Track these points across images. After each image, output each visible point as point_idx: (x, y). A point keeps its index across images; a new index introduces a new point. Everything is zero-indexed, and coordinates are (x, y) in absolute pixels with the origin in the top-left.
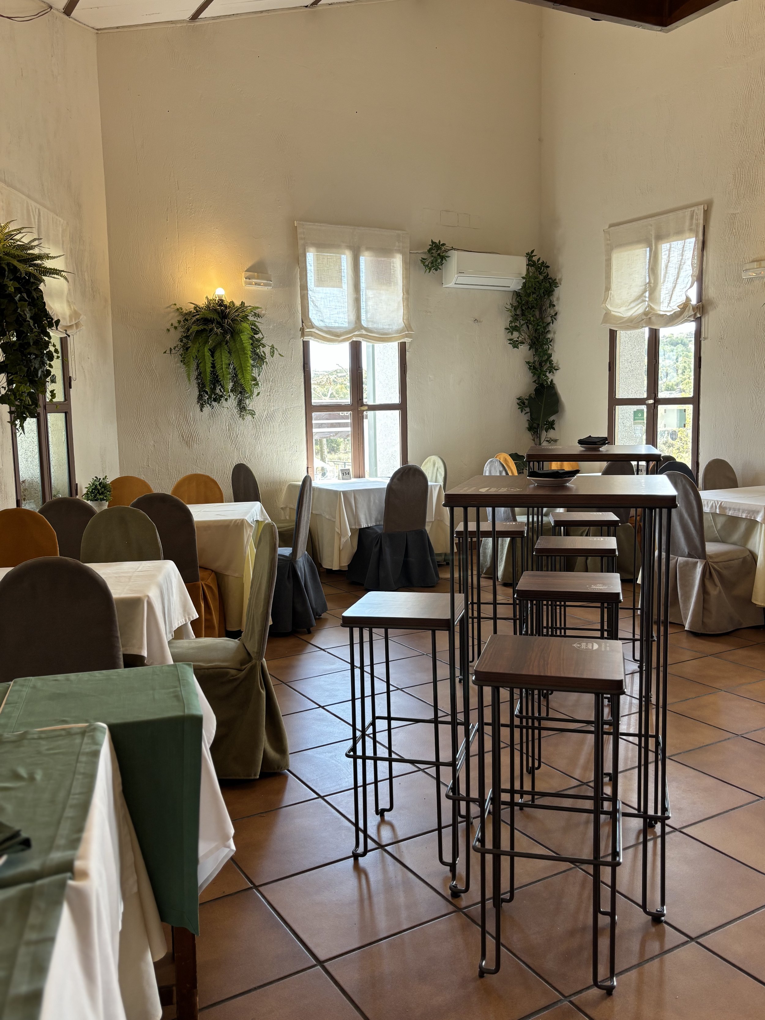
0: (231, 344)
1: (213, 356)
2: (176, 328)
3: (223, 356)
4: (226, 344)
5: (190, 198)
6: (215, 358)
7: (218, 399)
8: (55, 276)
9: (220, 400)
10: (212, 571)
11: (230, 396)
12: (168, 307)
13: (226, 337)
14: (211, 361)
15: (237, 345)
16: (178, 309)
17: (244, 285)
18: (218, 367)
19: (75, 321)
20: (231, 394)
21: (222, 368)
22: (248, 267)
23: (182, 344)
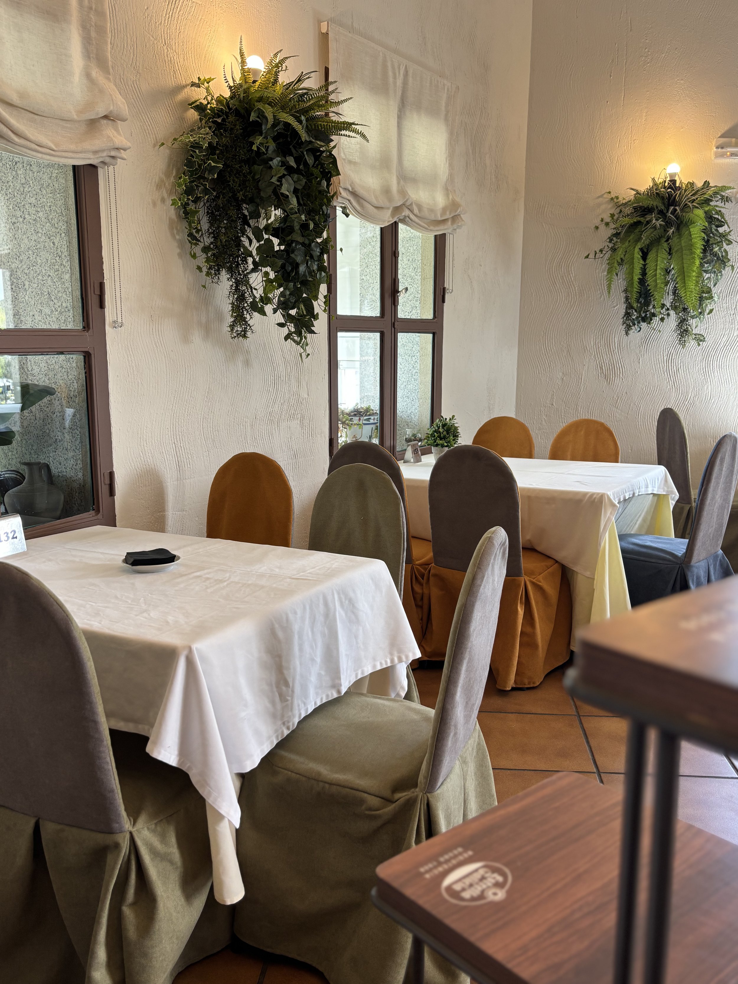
0: (674, 241)
1: (644, 257)
2: (607, 224)
3: (659, 258)
4: (667, 241)
5: (647, 41)
6: (648, 261)
7: (647, 319)
8: (347, 133)
9: (651, 320)
10: (557, 562)
11: (668, 315)
12: (599, 197)
13: (668, 231)
14: (641, 266)
15: (683, 242)
16: (612, 199)
17: (713, 158)
18: (650, 272)
19: (450, 214)
20: (672, 313)
21: (656, 275)
22: (723, 132)
23: (611, 245)
